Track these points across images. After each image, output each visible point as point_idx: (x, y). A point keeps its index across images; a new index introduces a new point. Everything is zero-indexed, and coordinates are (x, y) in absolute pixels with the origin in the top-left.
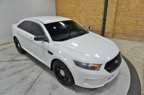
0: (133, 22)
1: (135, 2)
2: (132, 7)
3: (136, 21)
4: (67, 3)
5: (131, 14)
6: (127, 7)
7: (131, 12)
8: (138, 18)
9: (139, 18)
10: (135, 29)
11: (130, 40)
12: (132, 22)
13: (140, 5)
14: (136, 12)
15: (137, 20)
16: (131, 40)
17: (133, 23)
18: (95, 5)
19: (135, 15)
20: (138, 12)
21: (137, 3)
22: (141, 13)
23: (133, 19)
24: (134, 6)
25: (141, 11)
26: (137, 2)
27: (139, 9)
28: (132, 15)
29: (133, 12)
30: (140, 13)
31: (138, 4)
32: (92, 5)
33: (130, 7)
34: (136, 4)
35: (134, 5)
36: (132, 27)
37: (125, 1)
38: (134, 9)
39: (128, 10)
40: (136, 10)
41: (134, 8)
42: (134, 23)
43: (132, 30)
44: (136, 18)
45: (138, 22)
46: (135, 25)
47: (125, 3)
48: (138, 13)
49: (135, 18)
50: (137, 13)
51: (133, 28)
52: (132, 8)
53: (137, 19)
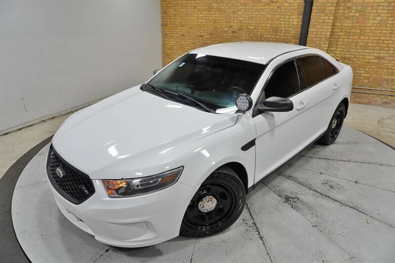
0: (369, 59)
1: (377, 13)
2: (369, 25)
3: (378, 58)
4: (195, 7)
5: (368, 43)
6: (357, 24)
7: (367, 38)
8: (381, 52)
9: (383, 50)
10: (374, 76)
11: (362, 103)
12: (367, 60)
13: (388, 21)
14: (378, 38)
16: (365, 104)
17: (371, 63)
18: (278, 17)
19: (376, 45)
20: (383, 38)
21: (381, 15)
22: (390, 40)
23: (369, 53)
24: (374, 23)
25: (389, 35)
26: (382, 13)
27: (386, 30)
28: (370, 44)
29: (370, 38)
30: (387, 38)
31: (384, 19)
32: (269, 16)
33: (364, 25)
34: (379, 18)
35: (374, 19)
36: (367, 72)
37: (353, 11)
38: (375, 29)
39: (359, 31)
40: (380, 32)
41: (373, 26)
42: (374, 63)
43: (368, 78)
44: (378, 51)
45: (382, 61)
46: (374, 67)
47: (353, 16)
48: (383, 40)
49: (376, 52)
50: (380, 39)
51: (369, 75)
52: (370, 27)
53: (379, 53)
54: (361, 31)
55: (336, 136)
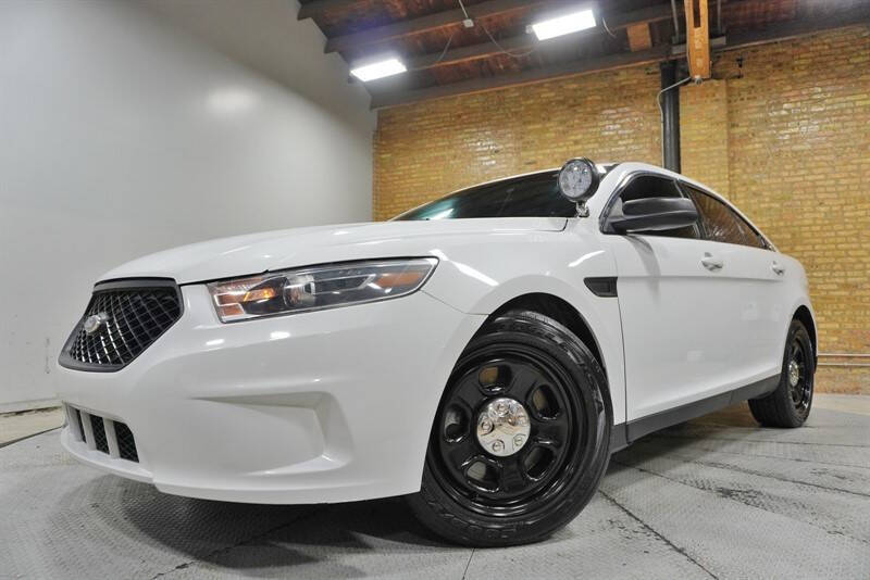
0: (828, 291)
1: (816, 198)
2: (807, 222)
3: (846, 286)
5: (813, 257)
6: (782, 224)
7: (810, 247)
8: (849, 273)
9: (852, 269)
10: (850, 326)
12: (823, 294)
13: (844, 212)
14: (833, 246)
15: (850, 280)
17: (831, 298)
19: (833, 260)
20: (845, 246)
21: (827, 202)
22: (861, 248)
23: (824, 277)
24: (815, 219)
25: (854, 239)
26: (828, 199)
27: (845, 229)
28: (819, 261)
29: (817, 247)
30: (854, 246)
31: (835, 208)
33: (796, 223)
34: (823, 209)
35: (814, 212)
37: (767, 200)
38: (822, 230)
39: (789, 236)
40: (833, 234)
41: (815, 225)
42: (839, 299)
43: (837, 332)
44: (843, 274)
45: (858, 293)
46: (842, 306)
47: (770, 209)
48: (847, 250)
49: (836, 274)
50: (838, 249)
51: (837, 326)
52: (809, 226)
53: (846, 277)
54: (793, 235)
55: (806, 406)
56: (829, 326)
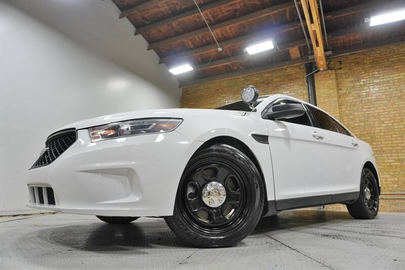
0: (390, 163)
1: (380, 120)
2: (377, 131)
3: (398, 160)
5: (382, 147)
6: (365, 132)
7: (379, 143)
8: (399, 154)
9: (401, 152)
10: (402, 179)
11: (401, 212)
12: (388, 164)
13: (393, 126)
14: (390, 142)
15: (400, 157)
17: (393, 166)
19: (391, 148)
20: (396, 142)
21: (385, 122)
23: (388, 157)
24: (380, 130)
25: (400, 138)
26: (386, 120)
27: (395, 134)
28: (385, 149)
29: (383, 143)
30: (400, 142)
31: (389, 125)
33: (372, 132)
34: (383, 125)
35: (380, 126)
36: (393, 176)
37: (358, 122)
38: (384, 135)
40: (390, 136)
41: (381, 132)
42: (396, 166)
43: (397, 182)
44: (396, 154)
46: (398, 170)
47: (359, 126)
48: (397, 143)
49: (393, 155)
50: (393, 143)
51: (396, 179)
52: (378, 133)
53: (398, 156)
54: (371, 137)
56: (392, 179)
